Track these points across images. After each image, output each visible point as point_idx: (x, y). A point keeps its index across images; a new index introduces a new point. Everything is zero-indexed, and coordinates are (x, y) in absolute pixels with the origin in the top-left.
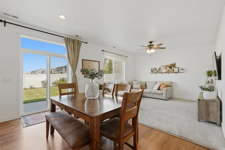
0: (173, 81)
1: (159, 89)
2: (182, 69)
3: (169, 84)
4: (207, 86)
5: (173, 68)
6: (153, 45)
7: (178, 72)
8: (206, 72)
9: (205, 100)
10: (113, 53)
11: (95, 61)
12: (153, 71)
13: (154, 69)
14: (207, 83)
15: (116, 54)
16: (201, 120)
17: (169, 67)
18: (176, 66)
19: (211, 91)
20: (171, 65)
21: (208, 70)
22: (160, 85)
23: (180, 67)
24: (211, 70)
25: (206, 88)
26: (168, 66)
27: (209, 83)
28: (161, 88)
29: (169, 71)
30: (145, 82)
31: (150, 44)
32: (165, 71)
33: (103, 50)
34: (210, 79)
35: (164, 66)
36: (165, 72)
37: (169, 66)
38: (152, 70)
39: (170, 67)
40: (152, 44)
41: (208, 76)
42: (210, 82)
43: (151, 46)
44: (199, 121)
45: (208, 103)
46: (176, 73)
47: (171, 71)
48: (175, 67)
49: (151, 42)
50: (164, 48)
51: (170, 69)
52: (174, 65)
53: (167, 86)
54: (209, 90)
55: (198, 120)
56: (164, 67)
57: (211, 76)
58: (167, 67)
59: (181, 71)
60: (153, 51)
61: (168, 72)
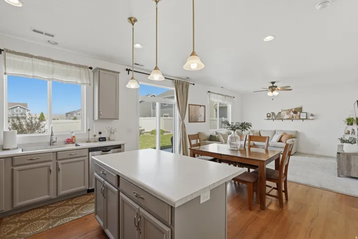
0: (298, 131)
1: (280, 141)
2: (312, 115)
3: (294, 134)
4: (347, 137)
5: (299, 113)
6: (276, 87)
7: (306, 119)
8: (345, 120)
9: (346, 153)
10: (219, 94)
11: (200, 106)
12: (270, 117)
13: (271, 114)
14: (346, 134)
15: (223, 95)
16: (341, 176)
17: (293, 112)
18: (304, 110)
19: (352, 144)
20: (296, 109)
21: (348, 117)
22: (282, 136)
23: (310, 112)
24: (352, 117)
25: (347, 140)
26: (291, 110)
27: (349, 134)
28: (283, 139)
29: (293, 117)
30: (258, 132)
31: (272, 85)
32: (286, 116)
33: (209, 92)
34: (350, 128)
35: (286, 110)
36: (288, 118)
37: (293, 110)
38: (269, 115)
39: (295, 112)
40: (274, 85)
41: (348, 124)
42: (351, 133)
43: (273, 88)
44: (339, 176)
45: (349, 156)
46: (303, 119)
47: (296, 117)
48: (301, 111)
49: (273, 83)
50: (291, 90)
51: (294, 115)
52: (300, 110)
53: (291, 137)
54: (350, 143)
55: (337, 176)
56: (285, 112)
57: (352, 124)
58: (290, 112)
59: (311, 118)
60: (275, 93)
61: (292, 119)
